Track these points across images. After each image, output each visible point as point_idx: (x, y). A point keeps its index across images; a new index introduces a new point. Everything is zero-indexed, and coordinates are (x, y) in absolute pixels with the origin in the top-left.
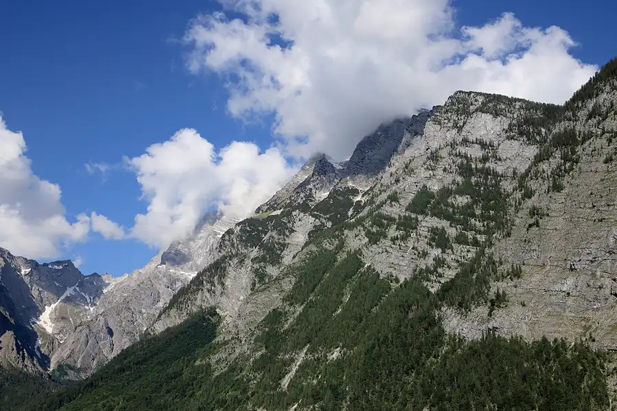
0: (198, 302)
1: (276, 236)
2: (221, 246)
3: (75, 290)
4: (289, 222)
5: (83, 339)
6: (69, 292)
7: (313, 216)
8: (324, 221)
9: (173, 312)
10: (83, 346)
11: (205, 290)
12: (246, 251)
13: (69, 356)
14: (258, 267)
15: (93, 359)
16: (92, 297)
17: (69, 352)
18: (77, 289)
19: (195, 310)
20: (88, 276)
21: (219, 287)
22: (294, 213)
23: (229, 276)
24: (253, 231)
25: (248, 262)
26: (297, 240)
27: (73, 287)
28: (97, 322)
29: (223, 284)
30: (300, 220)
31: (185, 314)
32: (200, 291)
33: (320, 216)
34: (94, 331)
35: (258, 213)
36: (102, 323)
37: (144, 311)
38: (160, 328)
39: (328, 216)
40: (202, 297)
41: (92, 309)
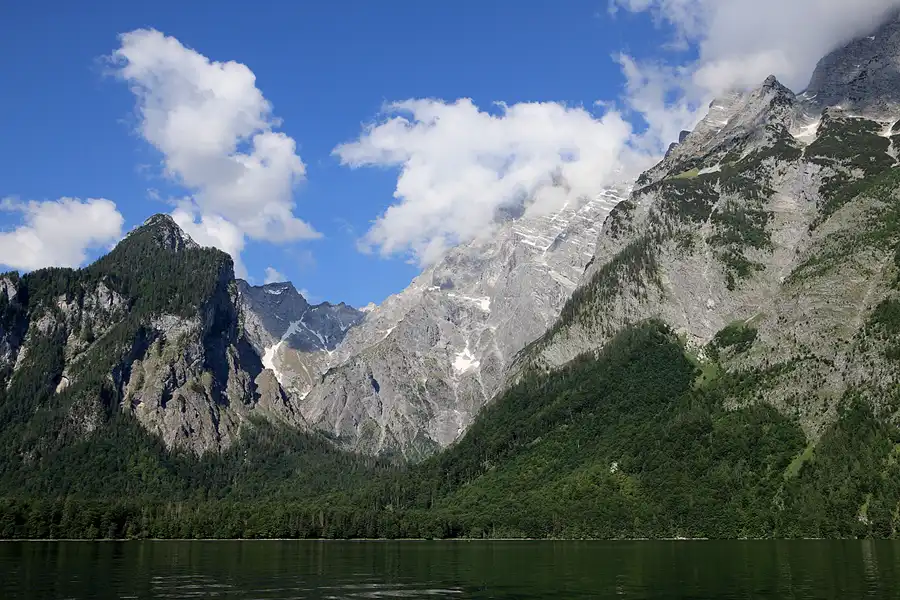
0: (619, 313)
1: (742, 202)
2: (614, 228)
3: (300, 325)
4: (758, 177)
5: (338, 394)
6: (294, 328)
7: (816, 162)
8: (844, 169)
9: (575, 329)
10: (341, 403)
11: (627, 294)
12: (687, 227)
13: (322, 419)
14: (729, 252)
15: (357, 424)
16: (326, 337)
17: (320, 413)
18: (304, 324)
19: (617, 326)
20: (318, 306)
21: (653, 287)
22: (765, 163)
23: (663, 270)
24: (687, 195)
25: (701, 245)
26: (785, 206)
27: (297, 323)
28: (356, 368)
29: (659, 283)
30: (780, 173)
31: (599, 333)
32: (618, 296)
33: (833, 162)
34: (353, 382)
35: (643, 182)
36: (363, 370)
37: (418, 354)
38: (557, 356)
39: (849, 160)
40: (624, 304)
41: (330, 353)
